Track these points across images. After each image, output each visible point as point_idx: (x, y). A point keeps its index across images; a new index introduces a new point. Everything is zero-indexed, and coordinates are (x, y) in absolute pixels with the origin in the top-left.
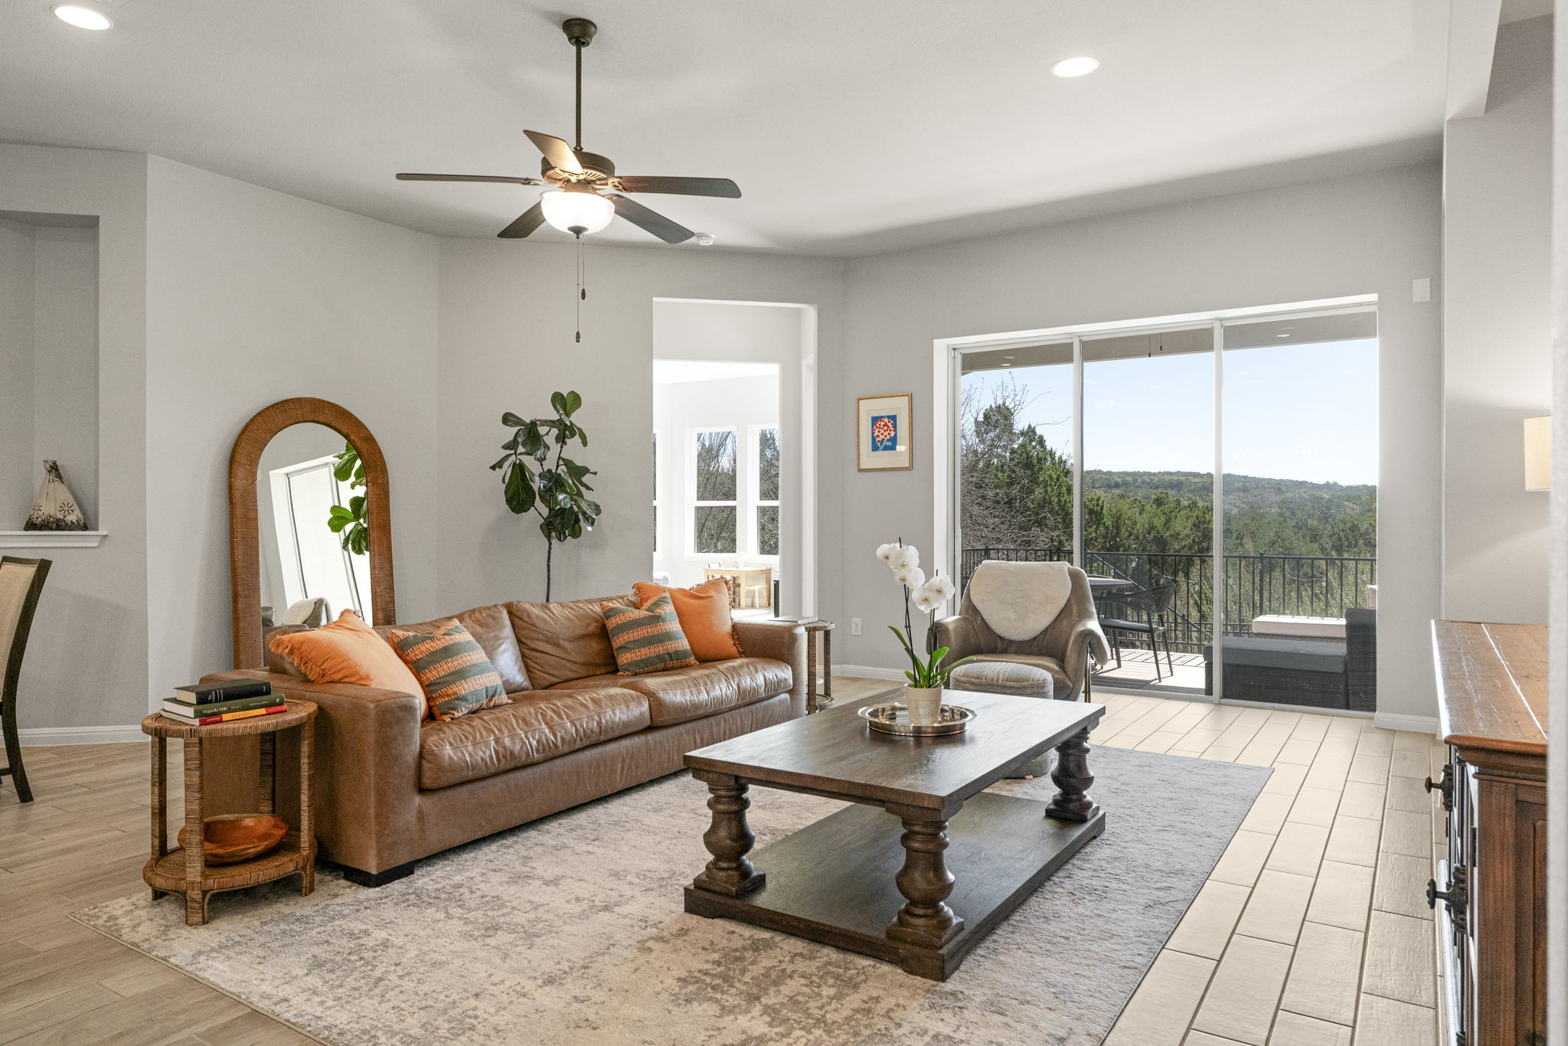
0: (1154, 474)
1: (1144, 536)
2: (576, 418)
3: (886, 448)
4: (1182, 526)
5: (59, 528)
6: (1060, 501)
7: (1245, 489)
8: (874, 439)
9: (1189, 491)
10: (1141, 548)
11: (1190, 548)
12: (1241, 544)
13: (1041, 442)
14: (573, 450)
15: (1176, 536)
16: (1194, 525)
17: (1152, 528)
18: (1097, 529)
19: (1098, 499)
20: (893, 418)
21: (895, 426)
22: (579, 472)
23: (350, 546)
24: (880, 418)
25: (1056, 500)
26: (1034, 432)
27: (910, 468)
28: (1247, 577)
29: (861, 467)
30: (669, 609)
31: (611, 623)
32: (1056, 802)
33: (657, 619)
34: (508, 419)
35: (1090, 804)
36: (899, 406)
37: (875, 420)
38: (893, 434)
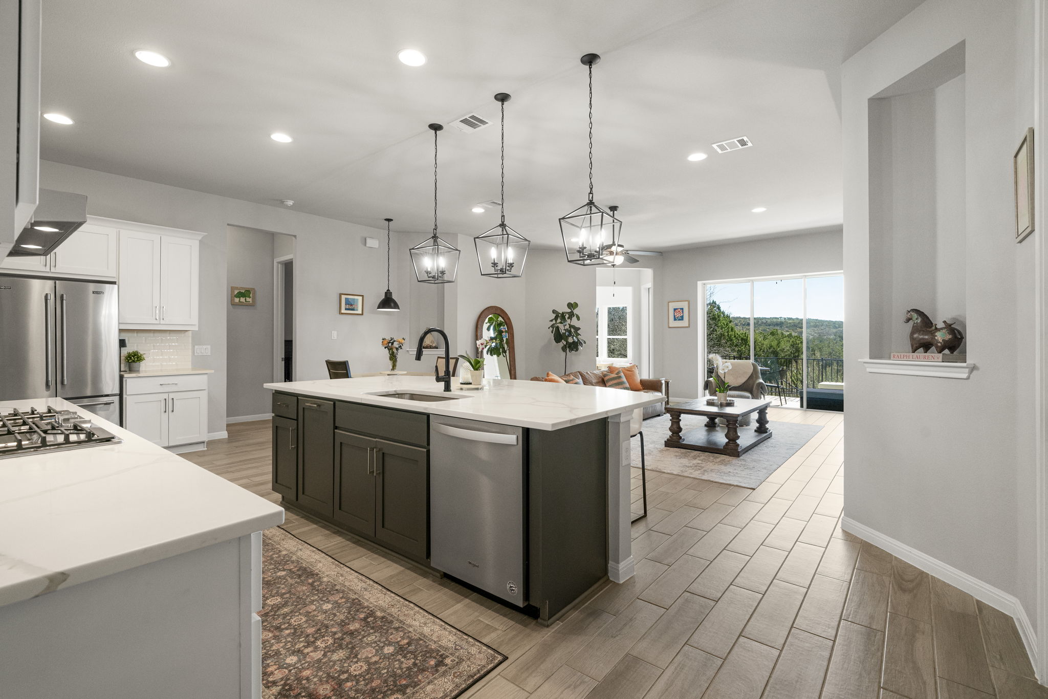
0: (768, 319)
1: (767, 350)
2: (576, 311)
3: (679, 320)
4: (786, 346)
5: (430, 348)
6: (728, 334)
7: (816, 326)
8: (674, 316)
9: (787, 327)
10: (766, 356)
11: (789, 356)
12: (814, 354)
13: (719, 308)
14: (574, 322)
15: (782, 350)
16: (791, 345)
17: (771, 347)
18: (745, 347)
19: (745, 333)
20: (682, 309)
21: (683, 312)
22: (577, 329)
23: (489, 353)
24: (677, 309)
25: (727, 334)
26: (715, 304)
27: (689, 327)
28: (816, 368)
29: (670, 326)
30: (622, 375)
31: (606, 379)
32: (757, 428)
33: (620, 377)
34: (554, 311)
35: (768, 429)
36: (685, 305)
37: (675, 310)
38: (682, 315)
